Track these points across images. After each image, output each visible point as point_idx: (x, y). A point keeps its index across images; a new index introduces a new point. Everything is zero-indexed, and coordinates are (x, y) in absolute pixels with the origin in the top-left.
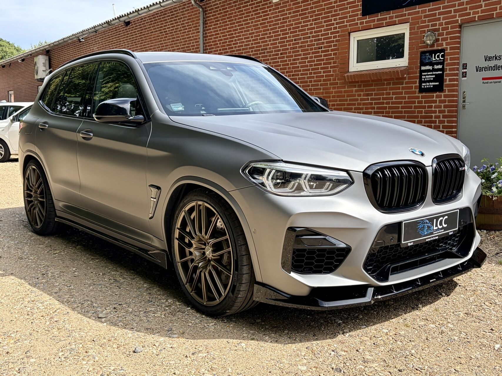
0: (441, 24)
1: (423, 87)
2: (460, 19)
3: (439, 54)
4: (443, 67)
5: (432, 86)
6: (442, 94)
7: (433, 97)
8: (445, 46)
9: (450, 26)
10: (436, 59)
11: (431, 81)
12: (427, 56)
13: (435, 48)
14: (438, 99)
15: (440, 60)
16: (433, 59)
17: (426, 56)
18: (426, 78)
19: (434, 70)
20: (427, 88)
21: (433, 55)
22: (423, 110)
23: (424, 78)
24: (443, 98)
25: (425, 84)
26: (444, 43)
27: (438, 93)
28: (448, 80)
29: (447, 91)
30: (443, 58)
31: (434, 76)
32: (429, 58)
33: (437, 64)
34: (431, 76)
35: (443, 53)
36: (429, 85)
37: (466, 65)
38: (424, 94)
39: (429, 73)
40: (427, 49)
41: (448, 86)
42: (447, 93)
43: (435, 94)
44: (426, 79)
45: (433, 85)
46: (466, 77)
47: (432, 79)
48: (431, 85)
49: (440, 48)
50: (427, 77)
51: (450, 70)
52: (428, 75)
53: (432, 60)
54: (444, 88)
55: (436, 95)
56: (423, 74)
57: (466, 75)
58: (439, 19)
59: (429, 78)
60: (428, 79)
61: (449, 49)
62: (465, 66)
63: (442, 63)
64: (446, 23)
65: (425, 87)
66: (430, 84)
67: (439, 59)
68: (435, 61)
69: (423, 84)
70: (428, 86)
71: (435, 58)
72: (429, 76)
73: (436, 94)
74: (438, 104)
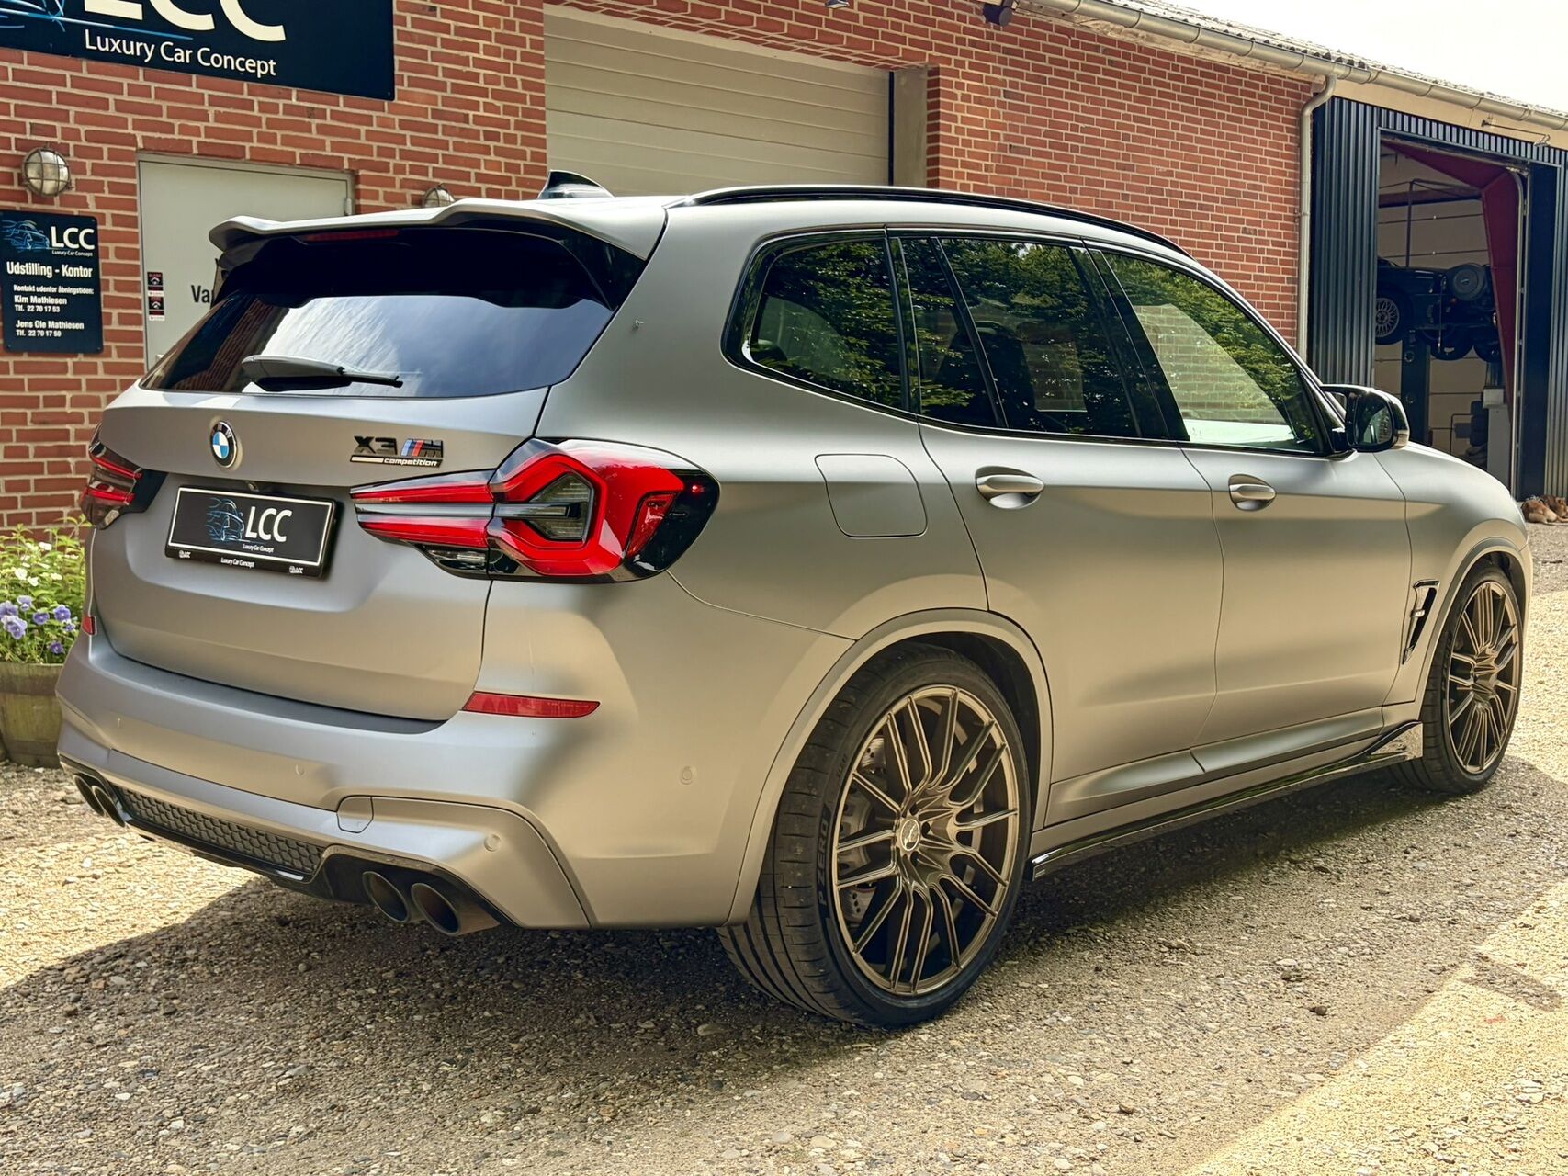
0: (71, 134)
1: (20, 333)
2: (139, 135)
3: (76, 230)
4: (96, 273)
5: (58, 334)
6: (100, 361)
7: (64, 369)
8: (92, 209)
9: (105, 148)
10: (66, 246)
11: (56, 317)
12: (29, 229)
13: (57, 207)
14: (83, 378)
15: (81, 249)
16: (55, 244)
17: (23, 228)
18: (30, 304)
19: (59, 280)
20: (37, 337)
21: (53, 229)
22: (29, 412)
23: (25, 305)
24: (101, 375)
25: (30, 325)
26: (90, 197)
27: (81, 358)
28: (115, 319)
29: (114, 352)
30: (92, 247)
31: (64, 301)
32: (36, 238)
33: (74, 262)
34: (52, 301)
35: (91, 231)
36: (47, 329)
37: (161, 279)
38: (25, 358)
39: (42, 289)
40: (23, 205)
41: (117, 336)
42: (114, 359)
43: (70, 361)
44: (31, 309)
45: (62, 330)
46: (162, 313)
47: (56, 309)
48: (53, 329)
49: (76, 211)
50: (34, 299)
51: (119, 286)
52: (40, 295)
53: (51, 245)
54: (105, 344)
55: (74, 363)
56: (16, 288)
57: (161, 307)
58: (64, 116)
59: (43, 305)
60: (40, 309)
61: (109, 220)
62: (155, 281)
63: (92, 262)
64: (91, 136)
65: (32, 333)
66: (52, 324)
67: (77, 246)
68: (60, 249)
69: (21, 324)
70: (41, 333)
71: (60, 240)
72: (44, 300)
73: (75, 360)
74: (84, 392)
